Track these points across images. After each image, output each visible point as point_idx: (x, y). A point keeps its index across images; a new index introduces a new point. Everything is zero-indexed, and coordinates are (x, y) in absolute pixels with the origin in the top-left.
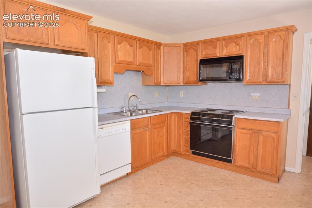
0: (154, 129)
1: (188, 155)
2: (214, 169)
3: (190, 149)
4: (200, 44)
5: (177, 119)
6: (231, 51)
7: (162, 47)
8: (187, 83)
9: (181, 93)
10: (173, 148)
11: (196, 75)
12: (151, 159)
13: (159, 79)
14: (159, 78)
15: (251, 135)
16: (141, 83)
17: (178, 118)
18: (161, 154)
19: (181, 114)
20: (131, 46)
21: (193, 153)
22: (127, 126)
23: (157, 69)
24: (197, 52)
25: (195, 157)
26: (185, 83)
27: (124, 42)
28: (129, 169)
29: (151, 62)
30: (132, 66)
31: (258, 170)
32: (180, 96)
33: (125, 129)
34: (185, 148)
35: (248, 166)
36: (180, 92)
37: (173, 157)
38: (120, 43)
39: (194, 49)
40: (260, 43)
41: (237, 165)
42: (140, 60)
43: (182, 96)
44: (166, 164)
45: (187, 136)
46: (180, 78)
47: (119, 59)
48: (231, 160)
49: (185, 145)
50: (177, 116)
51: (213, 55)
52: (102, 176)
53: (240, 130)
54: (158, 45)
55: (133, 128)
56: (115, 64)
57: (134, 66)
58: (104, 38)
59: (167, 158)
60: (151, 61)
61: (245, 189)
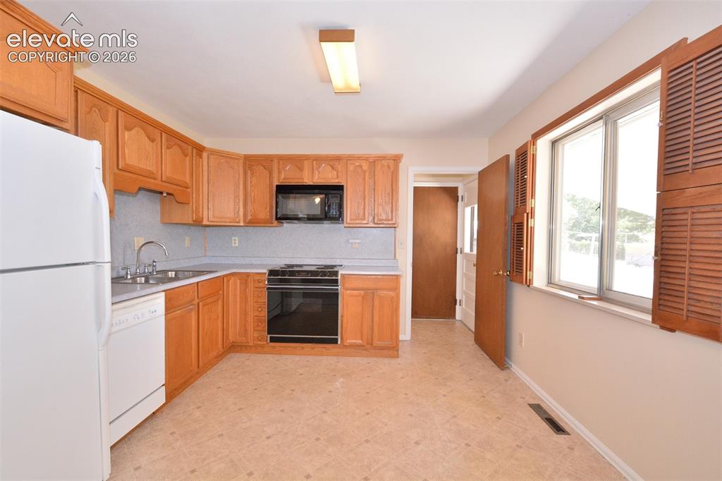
0: (204, 305)
1: (262, 346)
2: (310, 358)
3: (268, 334)
4: (275, 161)
5: (238, 286)
6: (325, 176)
7: (205, 155)
8: (253, 223)
9: (235, 240)
10: (231, 338)
11: (268, 209)
12: (198, 367)
13: (201, 213)
14: (201, 210)
15: (363, 297)
16: (159, 219)
17: (241, 284)
18: (214, 353)
19: (248, 275)
20: (153, 141)
21: (273, 340)
22: (158, 303)
23: (198, 195)
24: (270, 172)
25: (274, 347)
26: (249, 223)
27: (136, 128)
28: (160, 398)
29: (188, 179)
30: (152, 181)
31: (374, 345)
32: (233, 245)
33: (155, 311)
34: (256, 335)
35: (361, 342)
36: (233, 238)
37: (232, 355)
38: (128, 129)
39: (264, 166)
40: (365, 172)
41: (345, 344)
42: (168, 172)
43: (237, 245)
44: (226, 370)
45: (261, 311)
46: (238, 212)
47: (127, 162)
48: (337, 339)
49: (256, 328)
50: (240, 279)
51: (296, 181)
52: (112, 425)
53: (348, 292)
54: (200, 149)
55: (168, 309)
56: (116, 171)
57: (156, 181)
58: (94, 109)
59: (222, 359)
60: (188, 176)
61: (368, 377)
